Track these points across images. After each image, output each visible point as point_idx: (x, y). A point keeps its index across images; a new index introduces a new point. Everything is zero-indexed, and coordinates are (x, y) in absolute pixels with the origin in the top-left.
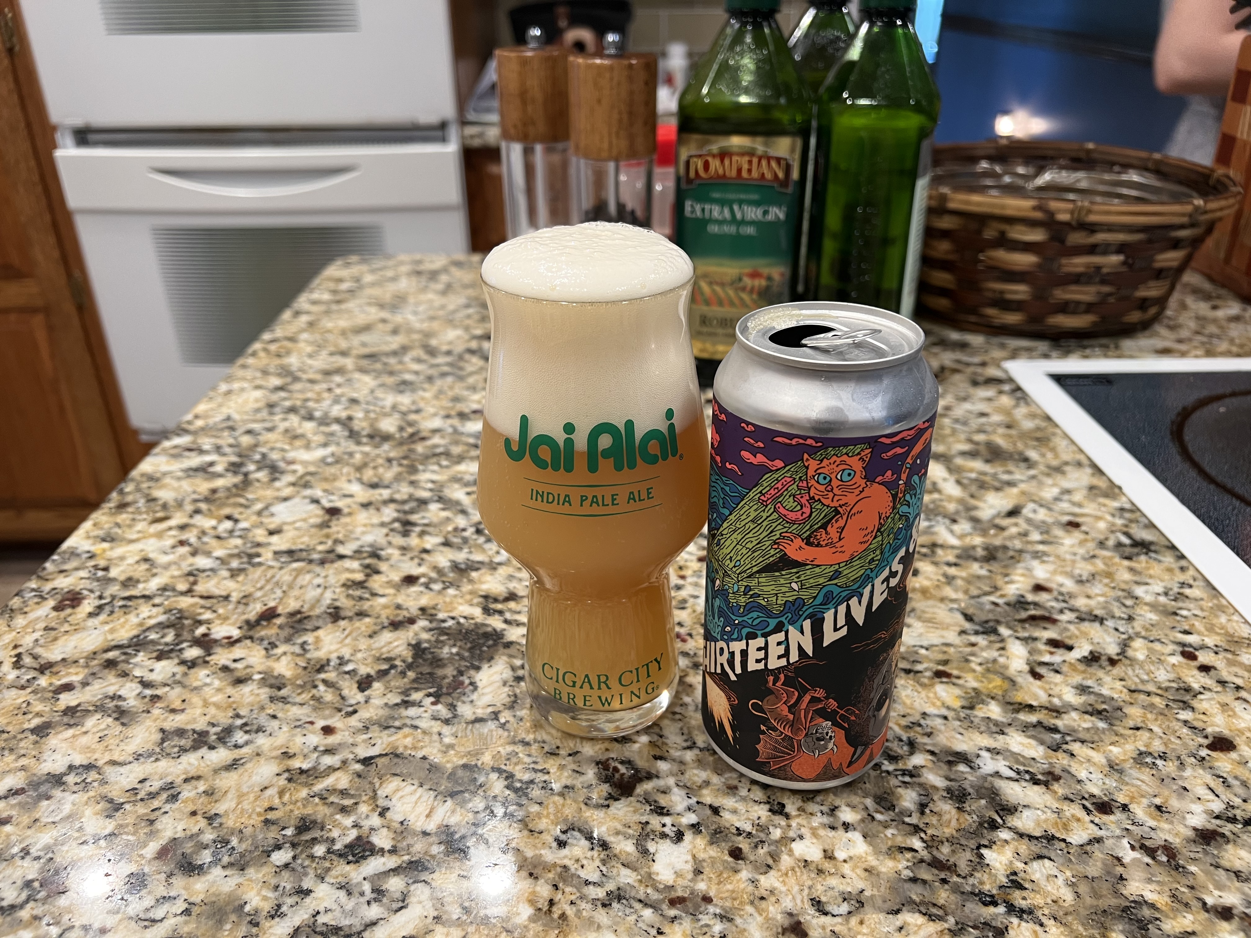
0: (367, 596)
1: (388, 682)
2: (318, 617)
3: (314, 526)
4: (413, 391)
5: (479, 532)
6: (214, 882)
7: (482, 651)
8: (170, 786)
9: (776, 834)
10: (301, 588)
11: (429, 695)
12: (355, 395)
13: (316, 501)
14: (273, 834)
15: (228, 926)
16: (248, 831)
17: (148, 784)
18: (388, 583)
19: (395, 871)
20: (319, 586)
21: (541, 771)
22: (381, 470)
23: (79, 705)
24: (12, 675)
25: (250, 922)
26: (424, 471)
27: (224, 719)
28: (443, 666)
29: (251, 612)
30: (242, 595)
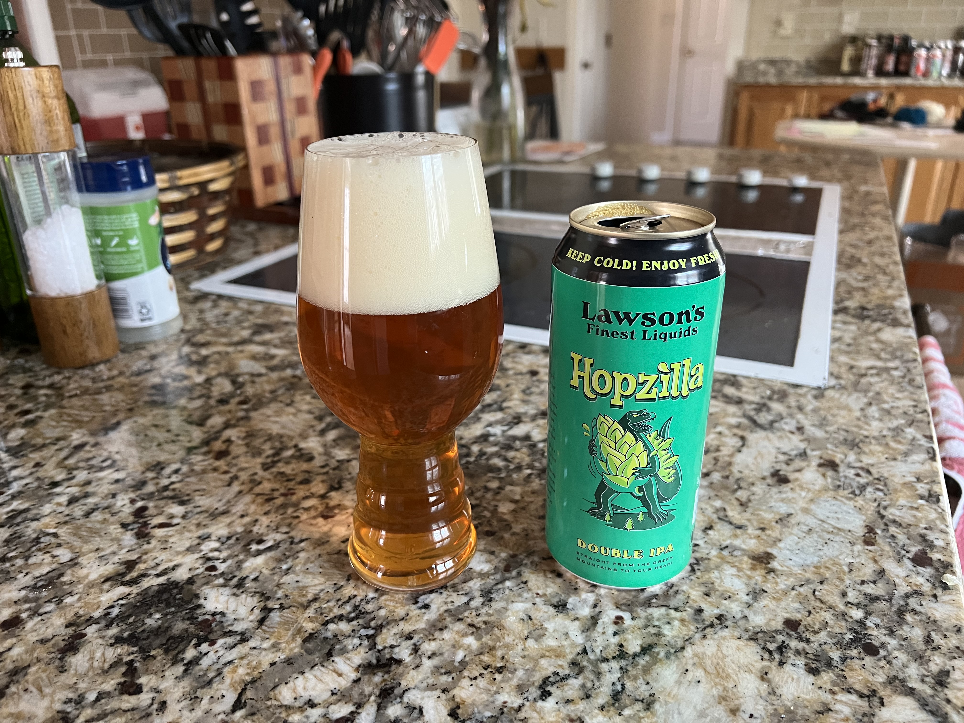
11: (198, 645)
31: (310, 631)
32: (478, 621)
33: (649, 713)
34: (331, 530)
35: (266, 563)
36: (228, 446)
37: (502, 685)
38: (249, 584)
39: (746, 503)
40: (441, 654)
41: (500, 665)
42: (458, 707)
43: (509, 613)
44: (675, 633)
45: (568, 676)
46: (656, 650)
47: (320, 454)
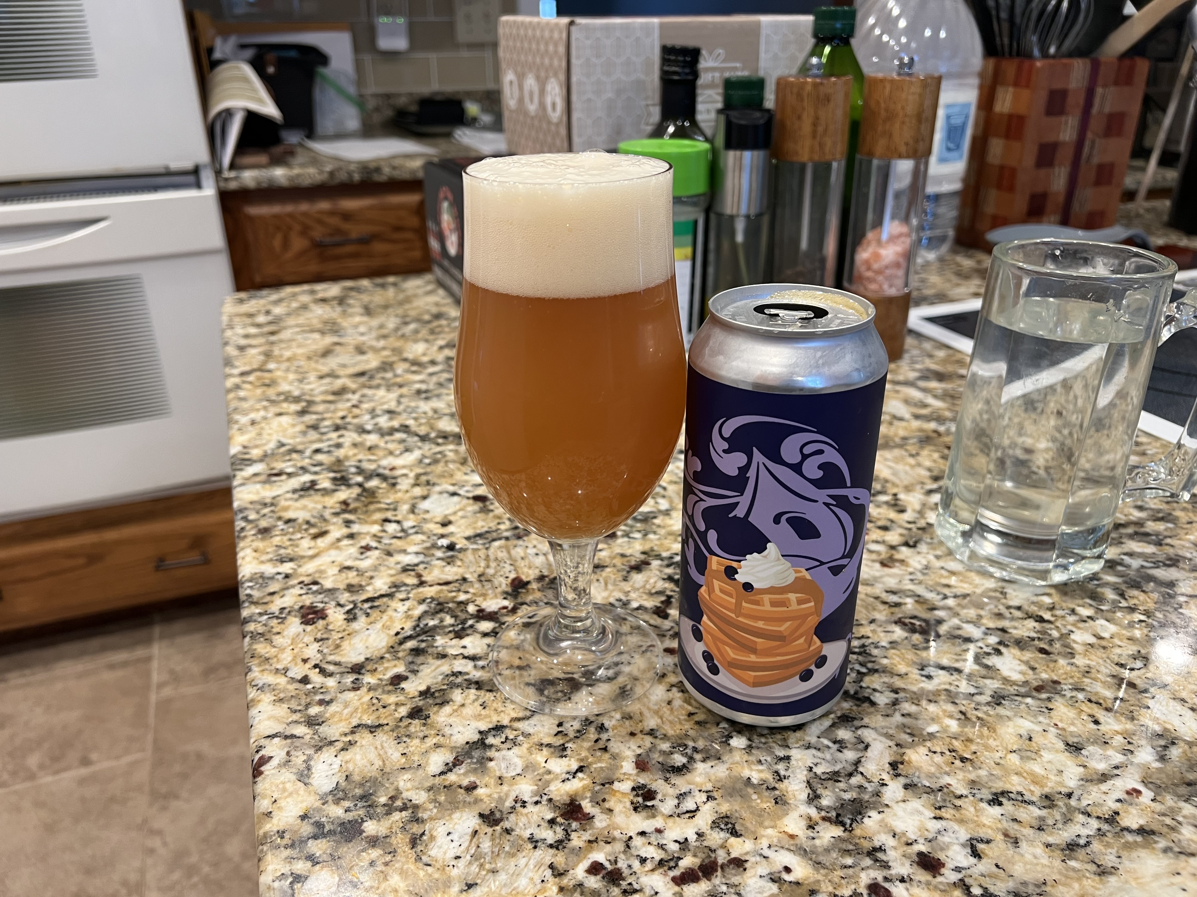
3: (475, 513)
4: (438, 396)
6: (707, 773)
8: (587, 722)
9: (1055, 634)
10: (522, 558)
12: (386, 407)
13: (454, 494)
14: (713, 730)
15: (754, 796)
16: (691, 733)
17: (567, 725)
19: (833, 727)
20: (537, 554)
21: (863, 637)
23: (429, 688)
24: (331, 682)
25: (768, 788)
27: (575, 668)
29: (500, 586)
30: (476, 575)
32: (972, 714)
33: (1097, 878)
34: (883, 576)
37: (957, 772)
40: (916, 719)
41: (967, 756)
42: (902, 763)
43: (1010, 723)
45: (1032, 803)
46: (1156, 838)
47: (914, 510)
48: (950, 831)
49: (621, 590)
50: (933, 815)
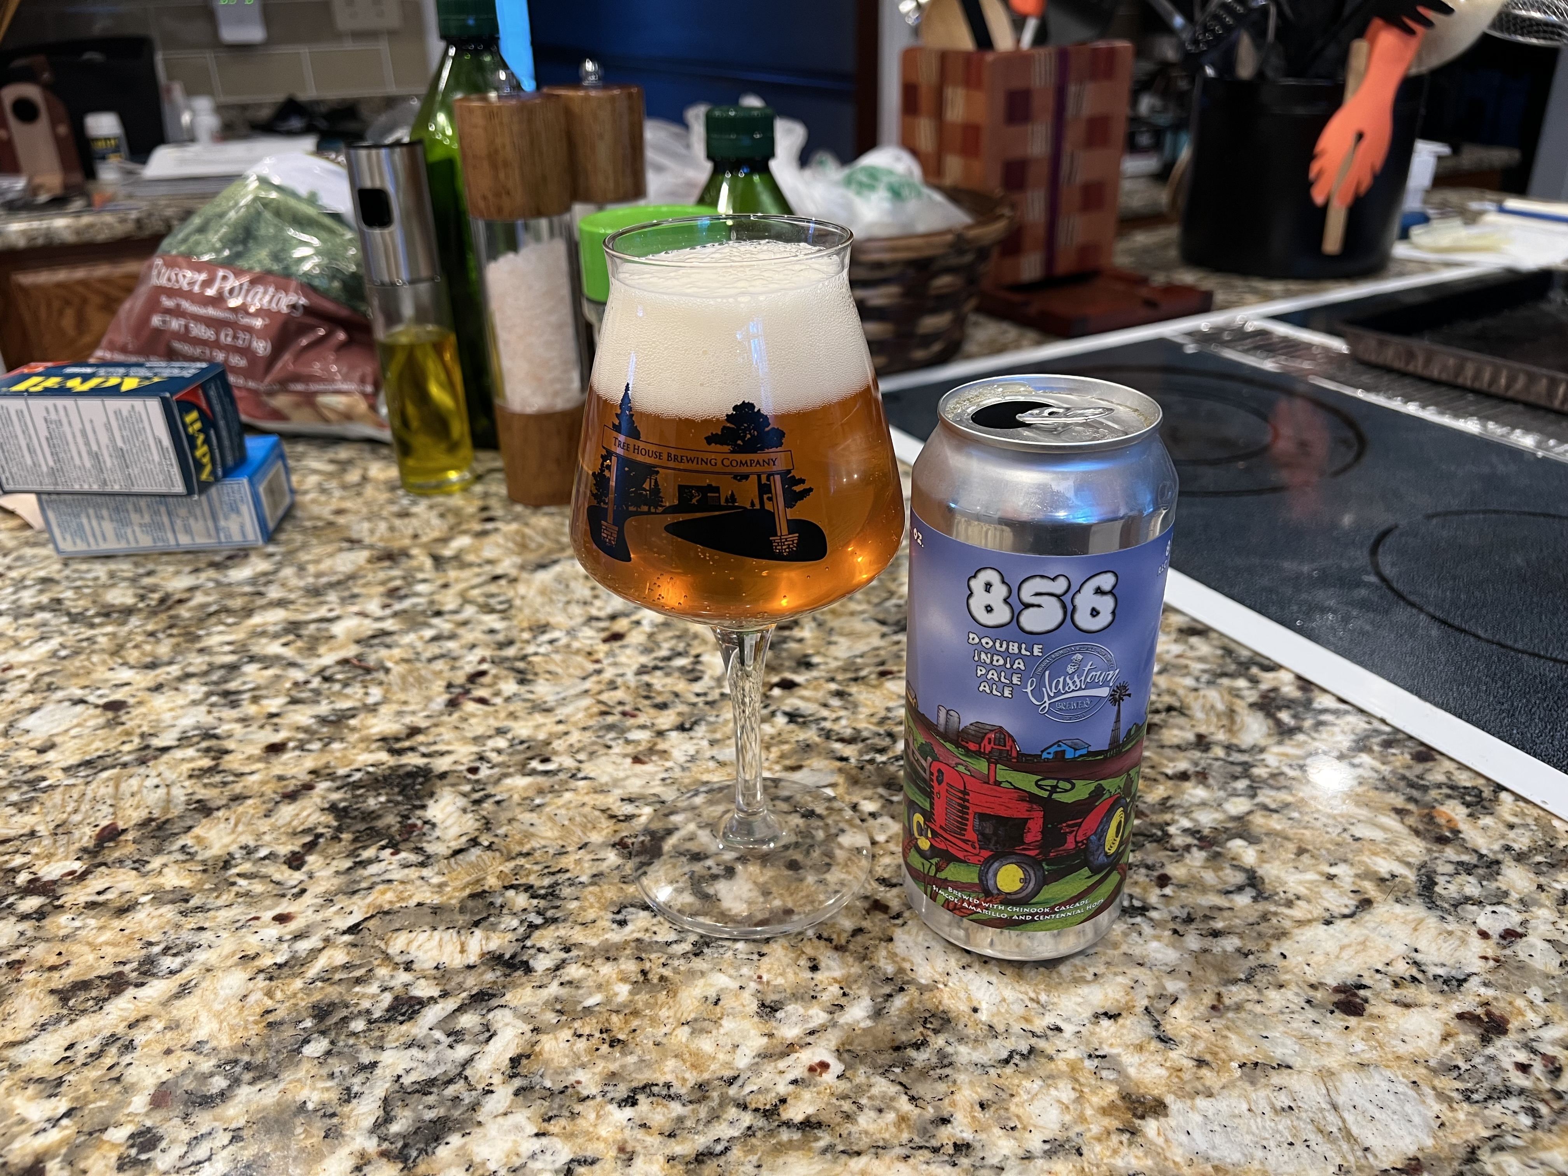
0: (231, 778)
1: (324, 850)
2: (181, 817)
3: (97, 729)
5: (326, 679)
6: (249, 1101)
7: (417, 791)
8: (113, 1039)
10: (133, 795)
11: (383, 848)
12: (42, 574)
13: (82, 701)
14: (288, 1033)
15: (299, 1130)
16: (255, 1041)
17: (79, 1047)
18: (249, 758)
19: (461, 1009)
20: (157, 786)
21: (559, 871)
22: (148, 648)
25: (325, 1115)
26: (208, 635)
27: (134, 953)
28: (379, 817)
29: (81, 839)
30: (52, 826)
31: (486, 888)
32: (656, 971)
34: (627, 777)
35: (525, 789)
36: (630, 630)
37: (598, 1062)
38: (488, 805)
39: (1228, 1008)
40: (578, 987)
41: (621, 1037)
42: (528, 1057)
43: (701, 982)
44: (872, 1128)
45: (678, 1097)
46: (819, 1133)
47: (712, 677)
48: (549, 1153)
49: (252, 832)
50: (535, 1131)
